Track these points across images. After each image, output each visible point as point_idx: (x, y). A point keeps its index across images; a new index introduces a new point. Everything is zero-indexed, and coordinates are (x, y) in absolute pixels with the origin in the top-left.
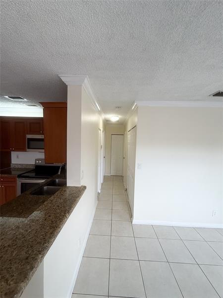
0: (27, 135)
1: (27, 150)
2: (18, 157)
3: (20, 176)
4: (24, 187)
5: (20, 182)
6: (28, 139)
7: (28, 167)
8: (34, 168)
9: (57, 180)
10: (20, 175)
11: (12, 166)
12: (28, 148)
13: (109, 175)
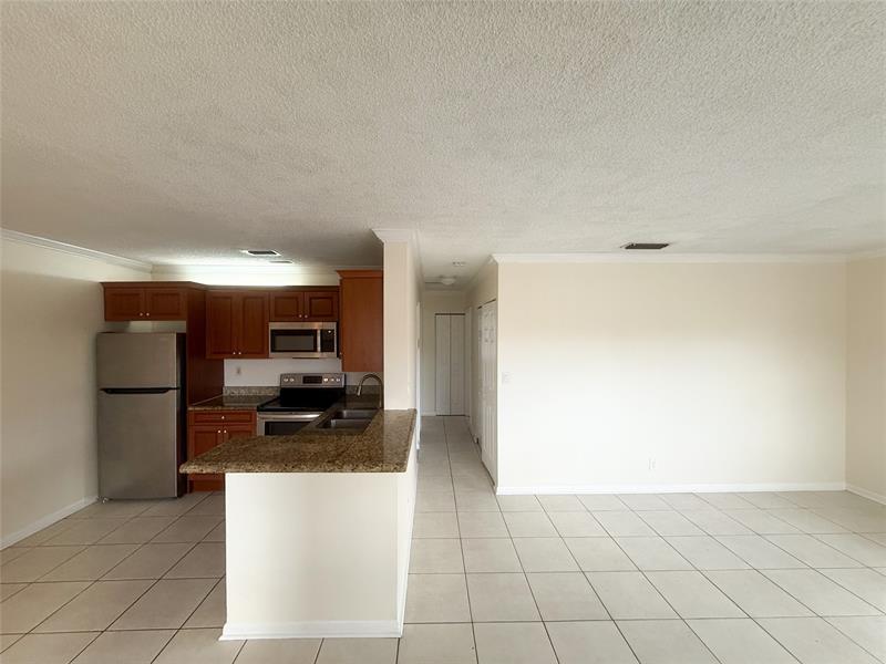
0: (270, 324)
1: (271, 354)
2: (239, 372)
3: (261, 409)
4: (271, 428)
5: (262, 419)
6: (272, 331)
7: (263, 393)
8: (278, 394)
9: (345, 412)
10: (262, 406)
11: (226, 393)
12: (273, 351)
13: (434, 414)
